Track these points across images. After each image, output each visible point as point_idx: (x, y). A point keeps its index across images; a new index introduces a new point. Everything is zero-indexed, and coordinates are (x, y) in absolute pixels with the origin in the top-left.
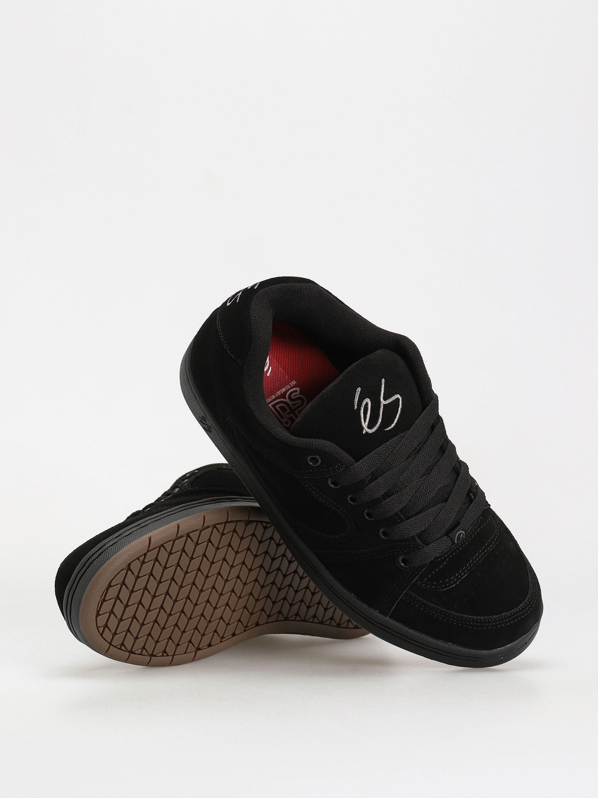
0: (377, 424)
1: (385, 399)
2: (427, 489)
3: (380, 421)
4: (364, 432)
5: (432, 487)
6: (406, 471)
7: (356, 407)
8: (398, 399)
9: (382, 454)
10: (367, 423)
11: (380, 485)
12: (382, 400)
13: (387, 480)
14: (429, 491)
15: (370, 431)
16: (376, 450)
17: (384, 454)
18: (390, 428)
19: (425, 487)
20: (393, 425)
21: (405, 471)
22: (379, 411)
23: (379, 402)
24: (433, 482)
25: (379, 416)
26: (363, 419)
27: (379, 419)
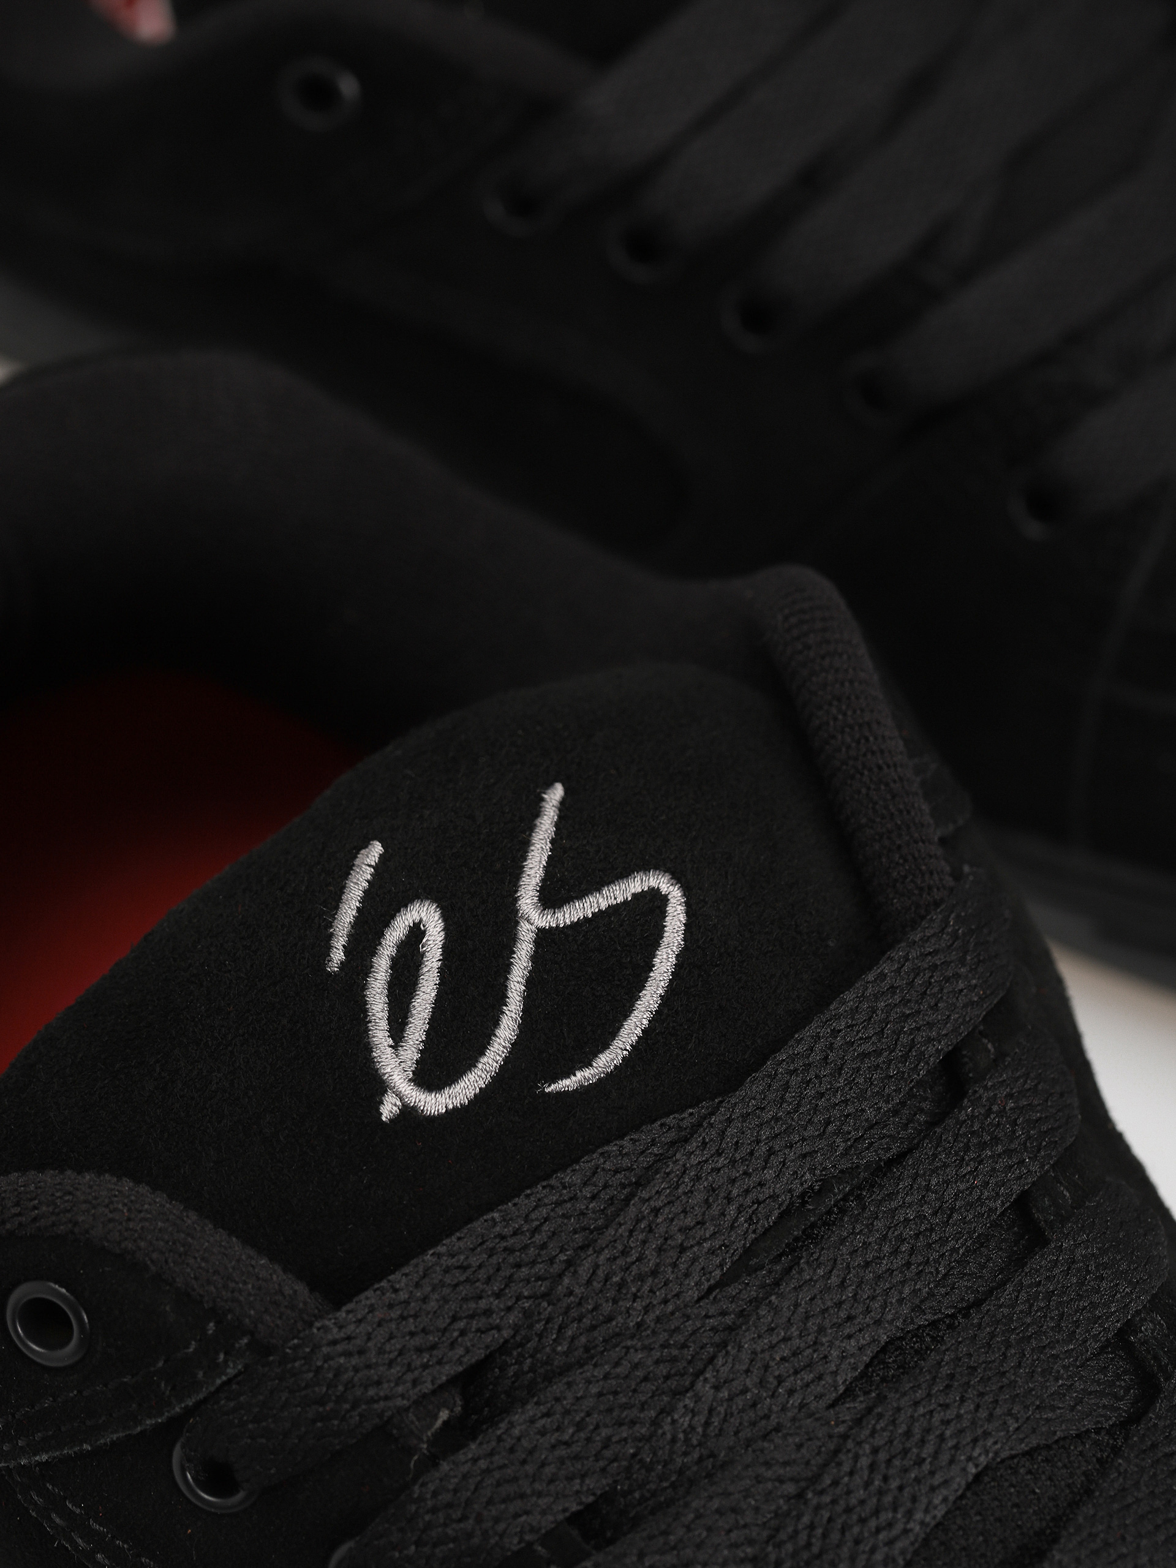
0: (483, 1054)
1: (550, 899)
2: (886, 1479)
3: (507, 1030)
4: (389, 1108)
5: (920, 1462)
6: (720, 1361)
7: (338, 955)
8: (655, 902)
9: (525, 1247)
10: (411, 1051)
11: (524, 1462)
12: (527, 899)
13: (580, 1426)
14: (901, 1488)
15: (434, 1103)
16: (478, 1226)
17: (544, 1246)
18: (582, 1077)
19: (864, 1462)
20: (607, 1060)
21: (711, 1360)
22: (507, 968)
23: (510, 918)
24: (928, 1431)
25: (502, 998)
26: (384, 1024)
27: (496, 1023)
